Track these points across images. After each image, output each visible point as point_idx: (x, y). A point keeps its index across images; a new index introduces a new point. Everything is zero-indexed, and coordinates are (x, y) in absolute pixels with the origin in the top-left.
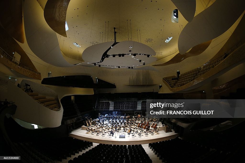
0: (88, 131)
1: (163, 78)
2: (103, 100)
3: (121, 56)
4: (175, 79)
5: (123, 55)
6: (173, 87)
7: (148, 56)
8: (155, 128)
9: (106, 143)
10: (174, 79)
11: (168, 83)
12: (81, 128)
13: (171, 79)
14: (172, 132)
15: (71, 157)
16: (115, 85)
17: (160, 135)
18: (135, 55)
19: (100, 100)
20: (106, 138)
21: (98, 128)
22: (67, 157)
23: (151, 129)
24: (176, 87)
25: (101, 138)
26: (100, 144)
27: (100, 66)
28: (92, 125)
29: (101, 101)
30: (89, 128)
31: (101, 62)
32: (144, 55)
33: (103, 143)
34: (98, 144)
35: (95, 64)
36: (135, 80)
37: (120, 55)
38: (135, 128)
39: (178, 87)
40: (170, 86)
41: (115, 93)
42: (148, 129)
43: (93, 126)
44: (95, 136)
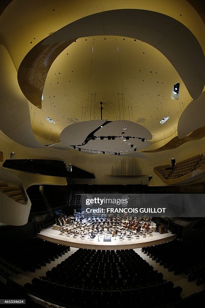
0: (61, 231)
1: (155, 167)
2: (79, 193)
3: (111, 139)
4: (170, 169)
5: (113, 138)
6: (167, 178)
7: (143, 140)
8: (147, 229)
9: (88, 248)
10: (168, 169)
11: (161, 173)
12: (52, 228)
13: (165, 169)
14: (168, 233)
15: (46, 266)
16: (94, 175)
17: (153, 237)
18: (127, 138)
19: (75, 193)
20: (87, 241)
21: (74, 228)
22: (41, 267)
23: (143, 231)
24: (172, 178)
25: (79, 241)
26: (81, 249)
27: (80, 149)
28: (66, 225)
29: (76, 195)
30: (63, 228)
31: (82, 145)
32: (139, 138)
33: (83, 248)
34: (78, 249)
35: (74, 147)
36: (119, 169)
37: (109, 138)
38: (122, 229)
39: (175, 178)
40: (165, 178)
41: (93, 185)
42: (138, 230)
43: (68, 226)
44: (71, 238)
